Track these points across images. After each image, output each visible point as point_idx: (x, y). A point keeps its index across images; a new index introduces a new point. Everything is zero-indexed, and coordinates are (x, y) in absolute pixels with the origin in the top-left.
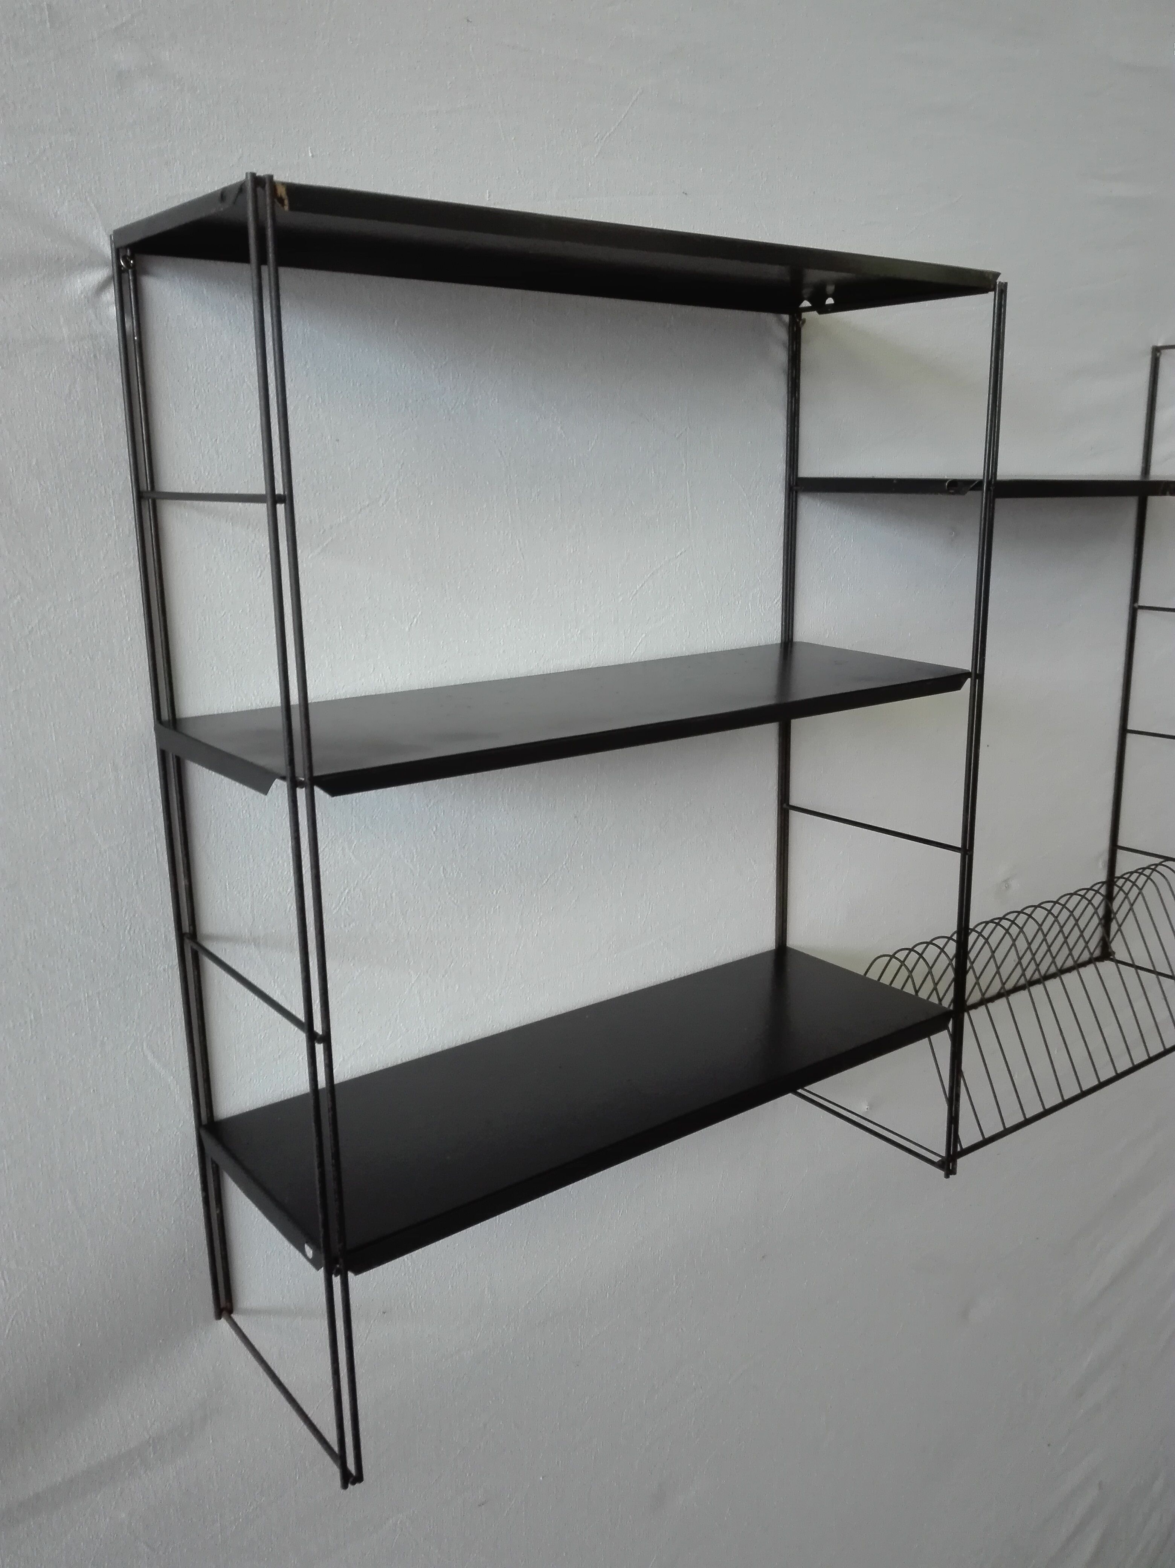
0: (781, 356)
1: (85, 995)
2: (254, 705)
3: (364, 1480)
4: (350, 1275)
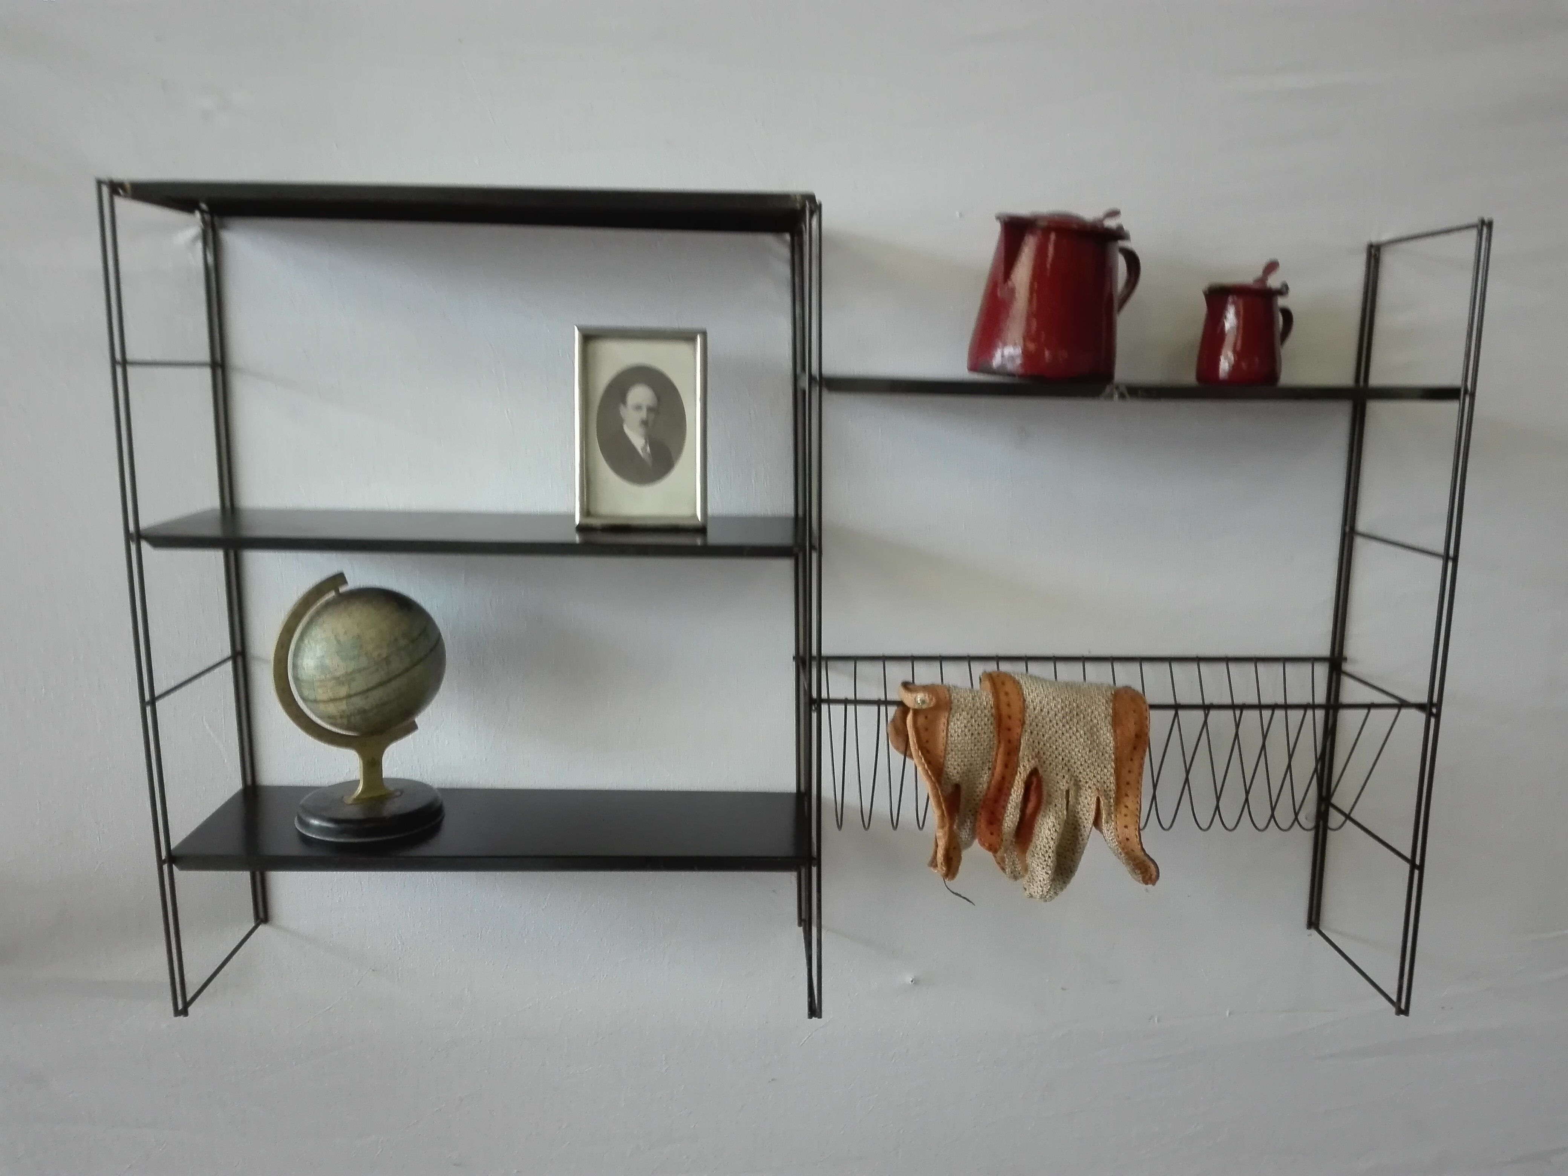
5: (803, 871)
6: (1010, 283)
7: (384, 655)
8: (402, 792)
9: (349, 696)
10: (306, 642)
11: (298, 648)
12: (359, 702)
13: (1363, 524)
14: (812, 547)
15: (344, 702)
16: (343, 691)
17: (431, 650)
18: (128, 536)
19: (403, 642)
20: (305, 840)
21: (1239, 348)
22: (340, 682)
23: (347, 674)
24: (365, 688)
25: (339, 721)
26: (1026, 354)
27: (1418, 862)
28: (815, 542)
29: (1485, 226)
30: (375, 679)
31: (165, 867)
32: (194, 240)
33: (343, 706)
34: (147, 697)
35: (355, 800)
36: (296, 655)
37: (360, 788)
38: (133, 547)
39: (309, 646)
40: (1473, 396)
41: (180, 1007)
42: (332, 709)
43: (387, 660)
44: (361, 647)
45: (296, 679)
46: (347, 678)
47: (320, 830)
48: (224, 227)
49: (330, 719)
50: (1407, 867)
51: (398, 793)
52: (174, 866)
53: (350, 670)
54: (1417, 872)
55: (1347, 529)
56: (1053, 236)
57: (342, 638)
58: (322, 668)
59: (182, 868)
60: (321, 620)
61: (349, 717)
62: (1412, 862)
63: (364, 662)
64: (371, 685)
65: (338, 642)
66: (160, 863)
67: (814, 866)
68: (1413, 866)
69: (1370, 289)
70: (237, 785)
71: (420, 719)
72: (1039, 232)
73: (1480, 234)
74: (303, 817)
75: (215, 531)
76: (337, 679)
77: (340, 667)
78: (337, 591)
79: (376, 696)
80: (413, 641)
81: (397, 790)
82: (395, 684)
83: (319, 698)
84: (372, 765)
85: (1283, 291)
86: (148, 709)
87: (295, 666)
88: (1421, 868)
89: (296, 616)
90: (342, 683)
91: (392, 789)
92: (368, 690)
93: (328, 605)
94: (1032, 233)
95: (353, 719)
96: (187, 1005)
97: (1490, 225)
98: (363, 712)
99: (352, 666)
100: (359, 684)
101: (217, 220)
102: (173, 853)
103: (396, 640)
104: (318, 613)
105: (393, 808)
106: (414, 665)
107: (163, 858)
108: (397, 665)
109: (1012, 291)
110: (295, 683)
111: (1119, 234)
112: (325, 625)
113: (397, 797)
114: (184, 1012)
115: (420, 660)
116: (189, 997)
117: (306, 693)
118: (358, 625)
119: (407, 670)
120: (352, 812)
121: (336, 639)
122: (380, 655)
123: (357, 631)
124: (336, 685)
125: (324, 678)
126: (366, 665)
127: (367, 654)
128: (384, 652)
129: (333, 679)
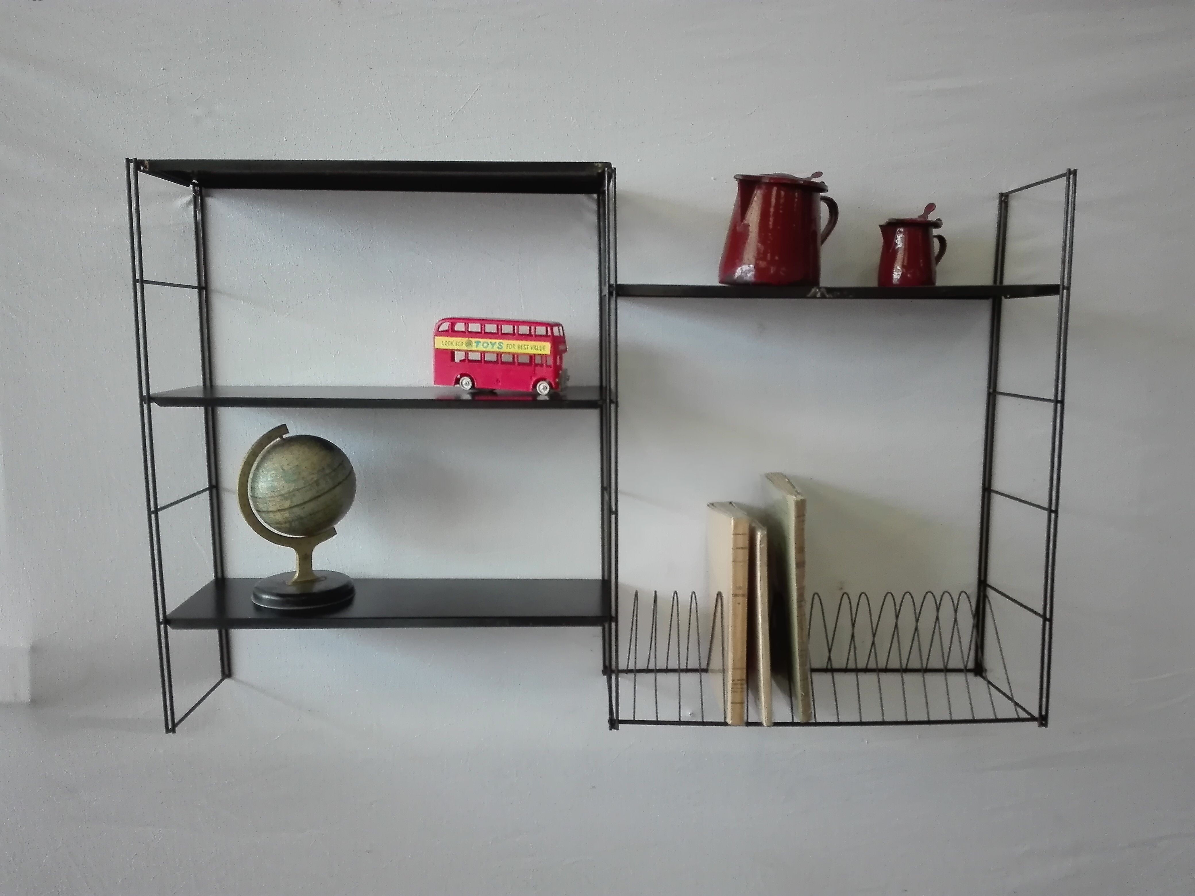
5: (607, 626)
6: (745, 222)
7: (315, 479)
8: (326, 578)
9: (291, 508)
10: (261, 471)
11: (255, 476)
12: (298, 511)
13: (1003, 385)
14: (611, 402)
15: (288, 511)
16: (287, 504)
17: (347, 477)
18: (142, 399)
19: (328, 471)
20: (258, 609)
21: (905, 263)
22: (284, 497)
23: (289, 492)
24: (302, 501)
25: (284, 526)
26: (757, 268)
27: (1048, 616)
28: (613, 398)
29: (1072, 174)
30: (309, 496)
31: (162, 626)
32: (188, 203)
33: (287, 514)
34: (152, 509)
35: (293, 582)
36: (253, 481)
37: (297, 575)
38: (145, 406)
39: (263, 474)
40: (1068, 289)
41: (170, 727)
42: (278, 517)
43: (317, 483)
44: (299, 473)
45: (254, 497)
46: (289, 495)
47: (270, 602)
48: (209, 196)
49: (278, 525)
50: (1040, 620)
51: (323, 579)
52: (168, 626)
53: (291, 489)
54: (1048, 623)
55: (991, 391)
56: (775, 189)
57: (286, 468)
58: (272, 489)
59: (173, 628)
60: (271, 457)
61: (290, 522)
62: (1044, 616)
63: (301, 484)
64: (307, 499)
65: (283, 470)
66: (159, 623)
67: (613, 622)
68: (1045, 619)
69: (1002, 225)
70: (210, 577)
71: (338, 527)
72: (764, 187)
73: (1069, 179)
74: (257, 594)
75: (200, 395)
76: (282, 495)
77: (285, 487)
78: (282, 437)
79: (310, 507)
80: (334, 470)
81: (321, 577)
82: (322, 499)
83: (270, 509)
84: (305, 559)
85: (937, 224)
86: (153, 516)
87: (253, 488)
88: (1051, 620)
89: (254, 454)
90: (286, 499)
91: (318, 575)
92: (305, 503)
93: (275, 447)
94: (759, 188)
95: (293, 524)
96: (175, 725)
97: (1075, 172)
98: (300, 518)
99: (292, 486)
100: (298, 500)
101: (204, 191)
102: (168, 618)
103: (323, 469)
104: (269, 452)
105: (319, 587)
106: (334, 488)
107: (161, 620)
108: (324, 486)
109: (747, 226)
110: (253, 500)
111: (821, 188)
112: (274, 460)
113: (323, 580)
114: (173, 730)
115: (340, 483)
116: (176, 721)
117: (261, 506)
118: (297, 459)
119: (330, 490)
120: (292, 590)
121: (282, 468)
122: (312, 479)
123: (296, 463)
124: (282, 500)
125: (274, 495)
126: (303, 486)
127: (303, 478)
128: (315, 477)
129: (280, 496)
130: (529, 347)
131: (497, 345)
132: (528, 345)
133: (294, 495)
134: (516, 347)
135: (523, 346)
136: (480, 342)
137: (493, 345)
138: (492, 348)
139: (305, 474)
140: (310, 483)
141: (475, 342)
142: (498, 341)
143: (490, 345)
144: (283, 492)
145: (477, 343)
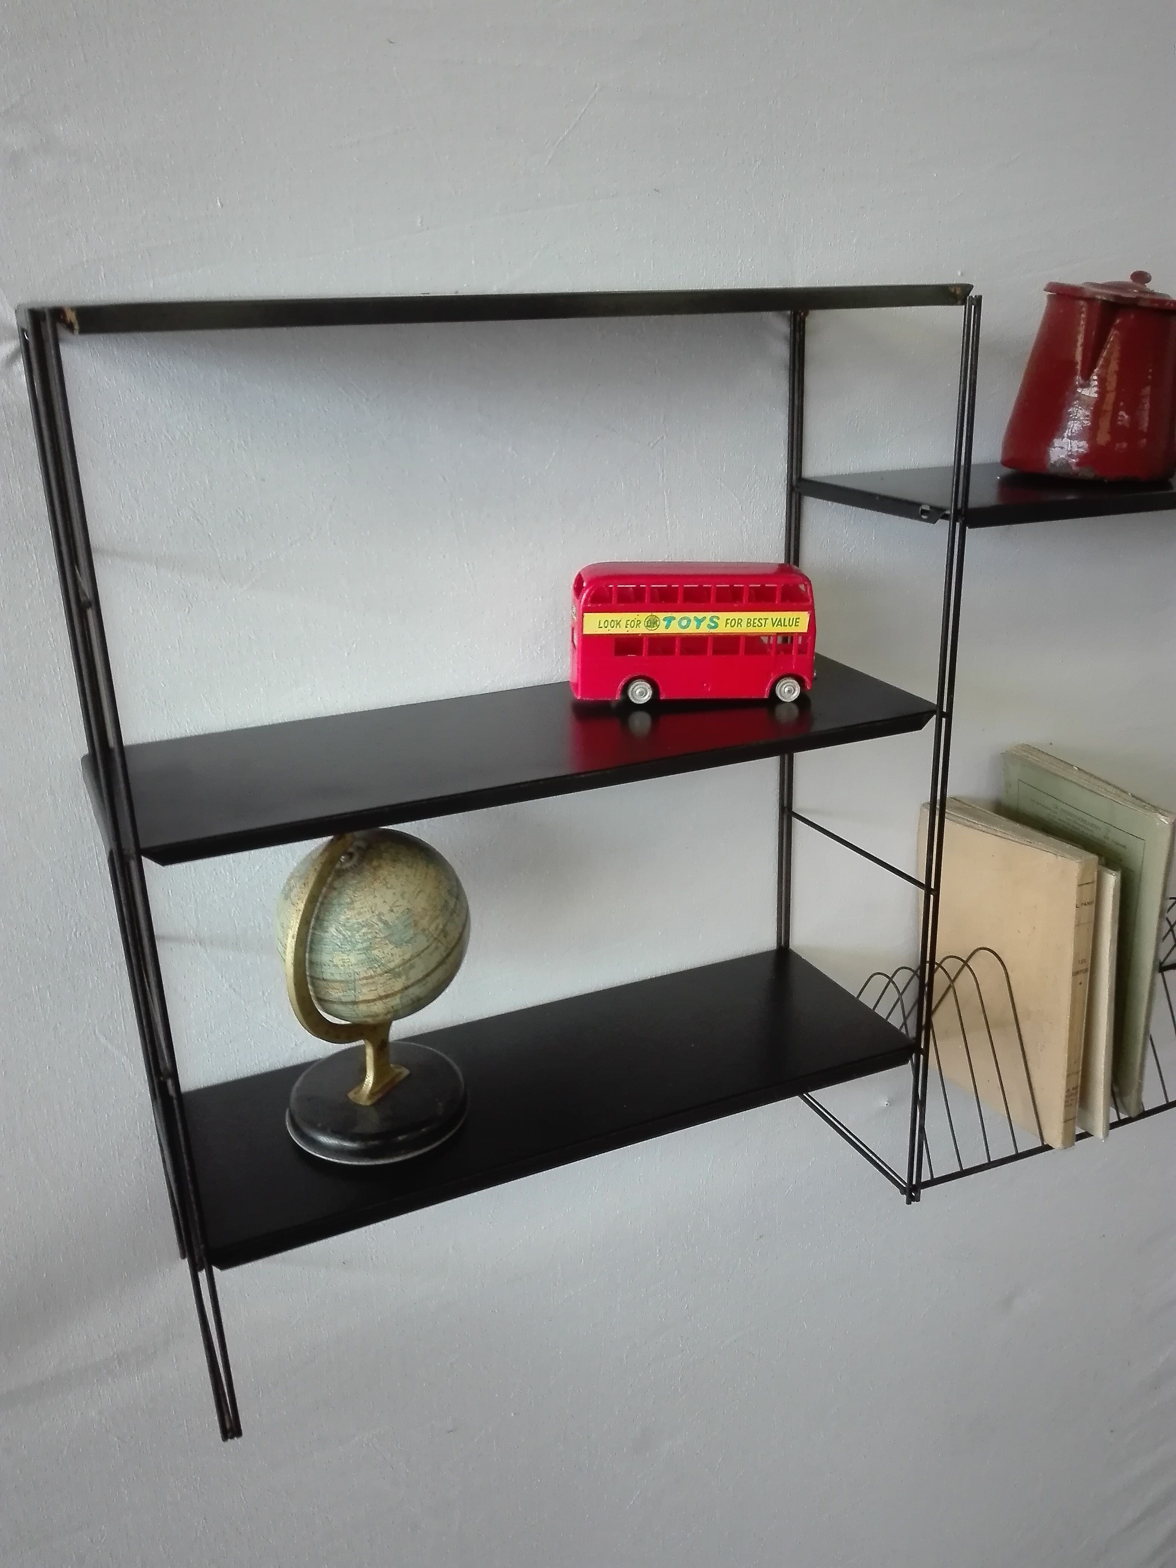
0: (782, 351)
1: (35, 988)
2: (188, 731)
3: (243, 1435)
4: (215, 1270)
8: (409, 1069)
16: (398, 984)
23: (405, 962)
30: (437, 958)
44: (416, 923)
46: (408, 964)
53: (407, 957)
57: (388, 917)
58: (369, 962)
59: (226, 1269)
63: (422, 942)
64: (431, 967)
65: (385, 923)
66: (194, 1270)
76: (390, 971)
77: (396, 955)
81: (402, 1070)
83: (364, 1000)
84: (381, 1049)
90: (397, 975)
91: (397, 1068)
92: (427, 975)
99: (409, 951)
100: (416, 974)
102: (211, 1249)
118: (403, 896)
121: (381, 920)
122: (437, 928)
123: (404, 904)
124: (390, 979)
125: (373, 973)
126: (426, 944)
127: (424, 930)
128: (440, 922)
129: (386, 972)
130: (769, 622)
131: (707, 622)
132: (766, 619)
133: (412, 967)
134: (744, 624)
135: (756, 621)
136: (674, 619)
137: (699, 622)
138: (698, 628)
139: (424, 923)
140: (436, 936)
141: (664, 620)
142: (709, 615)
143: (694, 624)
144: (391, 965)
145: (669, 620)
